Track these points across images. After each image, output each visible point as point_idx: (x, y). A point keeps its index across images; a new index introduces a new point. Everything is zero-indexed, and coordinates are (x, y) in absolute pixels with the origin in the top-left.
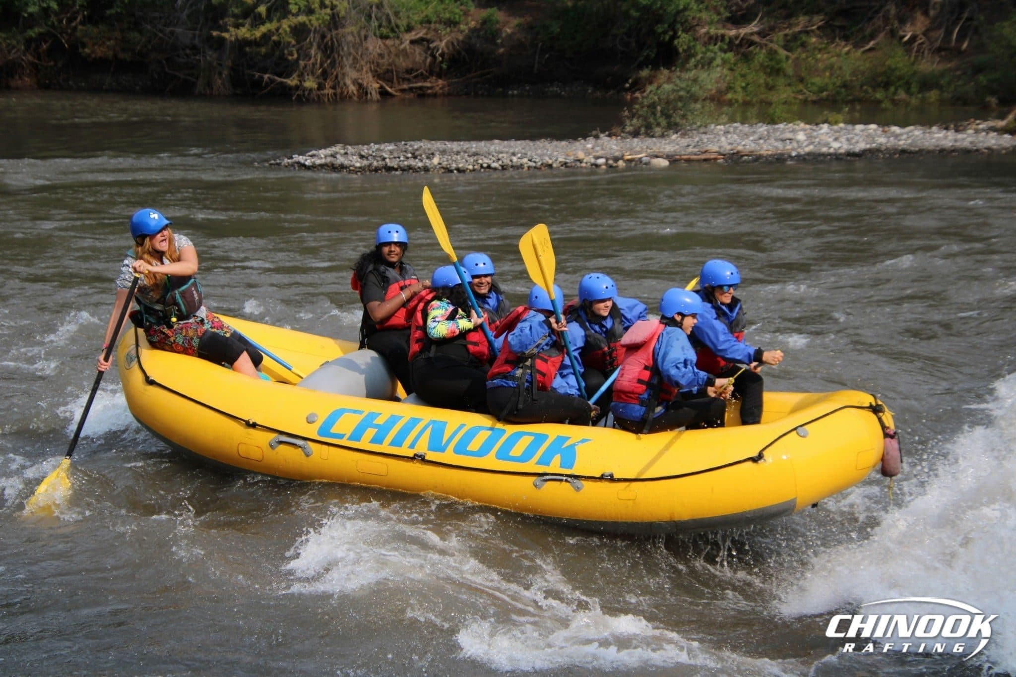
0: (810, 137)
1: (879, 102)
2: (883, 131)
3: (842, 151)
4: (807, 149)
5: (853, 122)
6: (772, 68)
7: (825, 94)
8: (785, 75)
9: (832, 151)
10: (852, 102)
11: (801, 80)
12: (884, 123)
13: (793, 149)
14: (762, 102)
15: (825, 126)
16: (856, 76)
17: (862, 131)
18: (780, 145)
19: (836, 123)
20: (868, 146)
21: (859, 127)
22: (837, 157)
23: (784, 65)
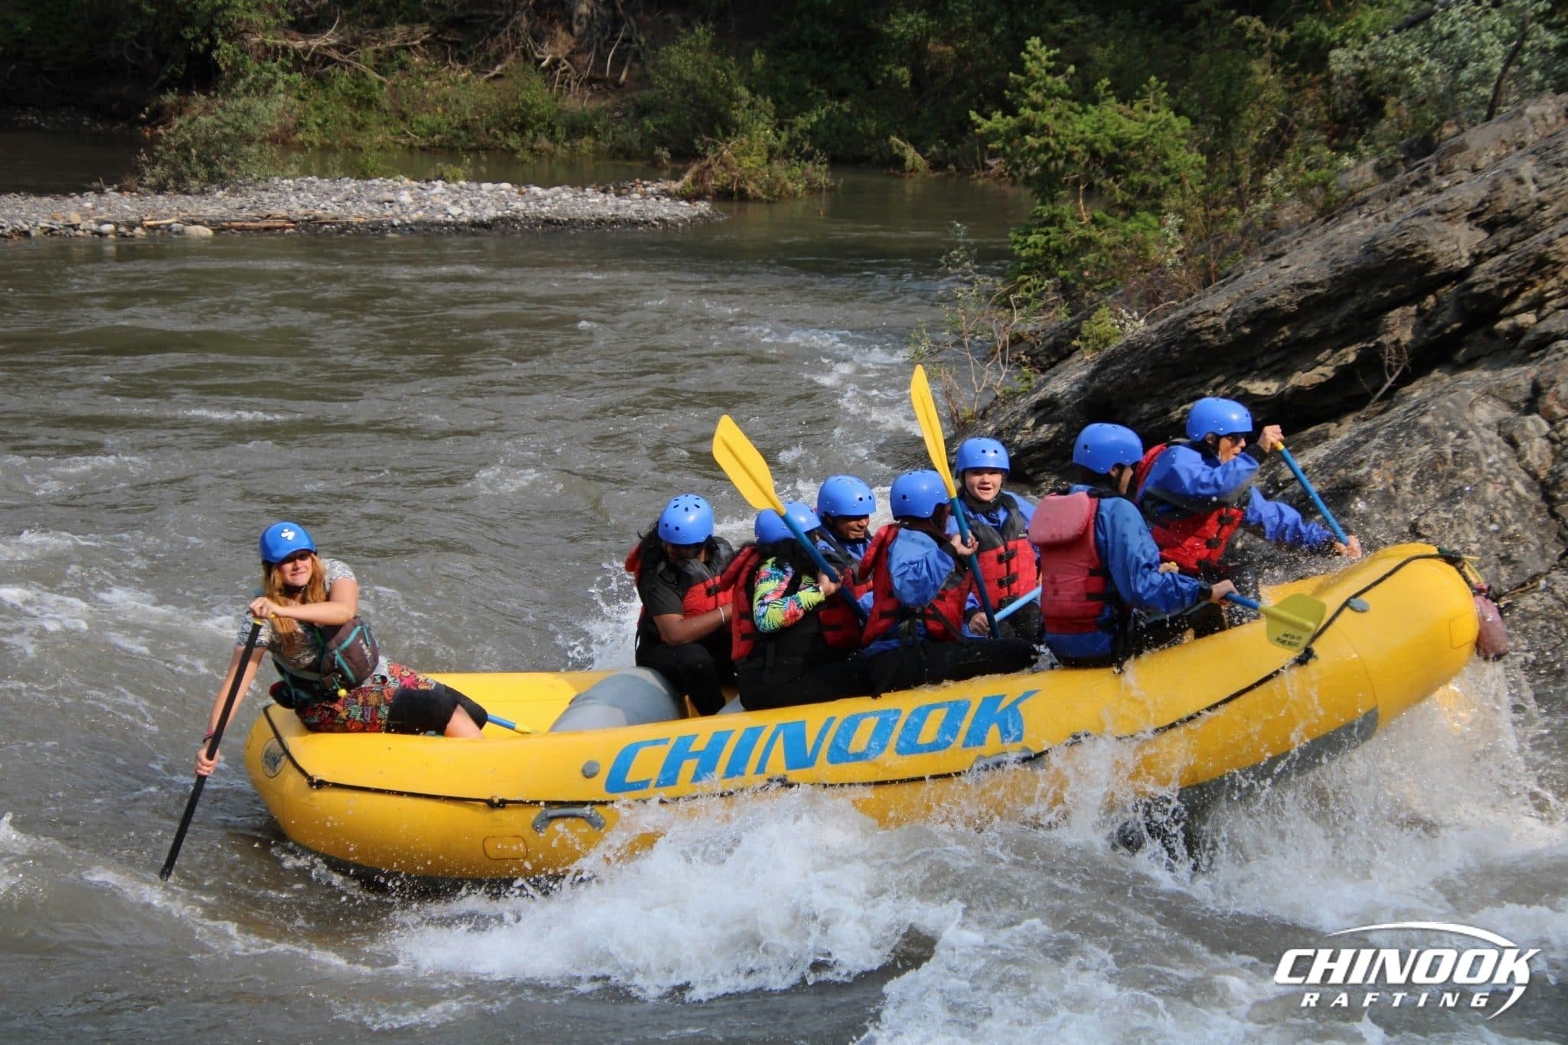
0: (418, 199)
1: (514, 151)
2: (520, 193)
3: (465, 219)
4: (415, 216)
5: (479, 178)
6: (360, 98)
7: (437, 137)
8: (378, 109)
9: (450, 218)
10: (475, 150)
11: (404, 117)
12: (521, 181)
13: (396, 215)
14: (348, 145)
15: (440, 183)
16: (480, 114)
17: (491, 191)
18: (375, 209)
19: (455, 179)
20: (500, 213)
21: (487, 186)
22: (458, 228)
23: (377, 95)
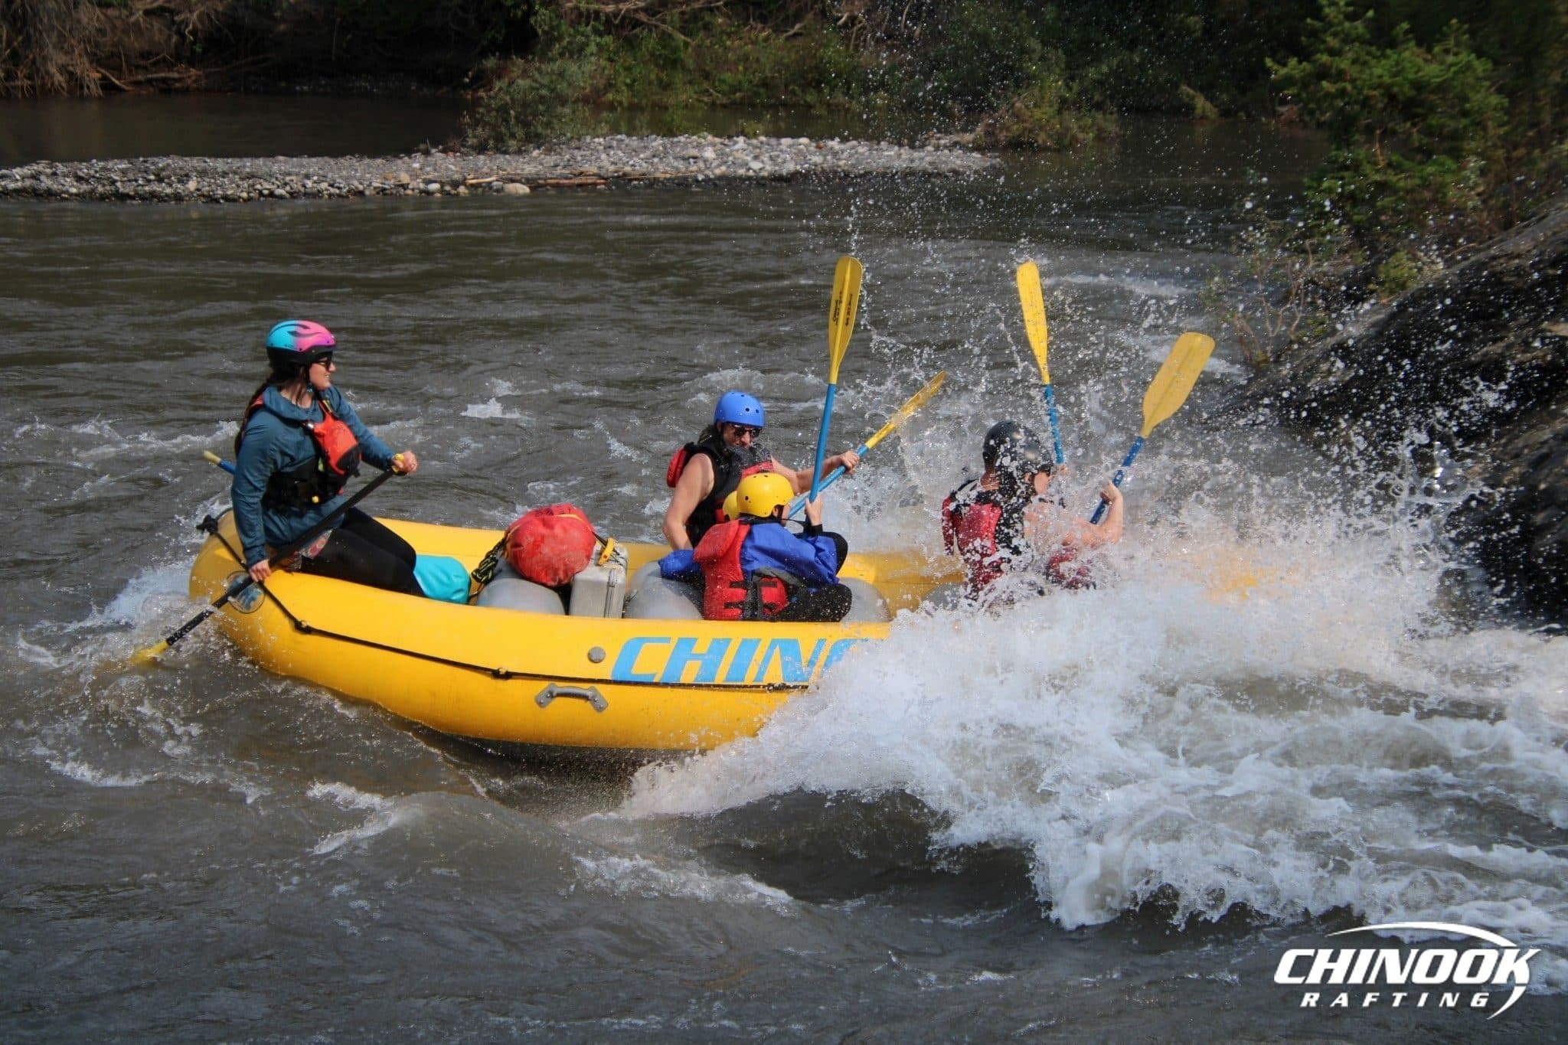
0: (721, 155)
1: (810, 107)
2: (819, 147)
3: (765, 174)
4: (718, 172)
5: (779, 135)
6: (666, 59)
7: (738, 95)
8: (684, 69)
9: (751, 173)
10: (774, 108)
11: (706, 76)
12: (818, 136)
13: (700, 171)
14: (654, 105)
15: (741, 139)
16: (779, 72)
17: (790, 146)
18: (681, 165)
19: (755, 136)
20: (799, 168)
21: (786, 141)
22: (760, 182)
23: (682, 55)
